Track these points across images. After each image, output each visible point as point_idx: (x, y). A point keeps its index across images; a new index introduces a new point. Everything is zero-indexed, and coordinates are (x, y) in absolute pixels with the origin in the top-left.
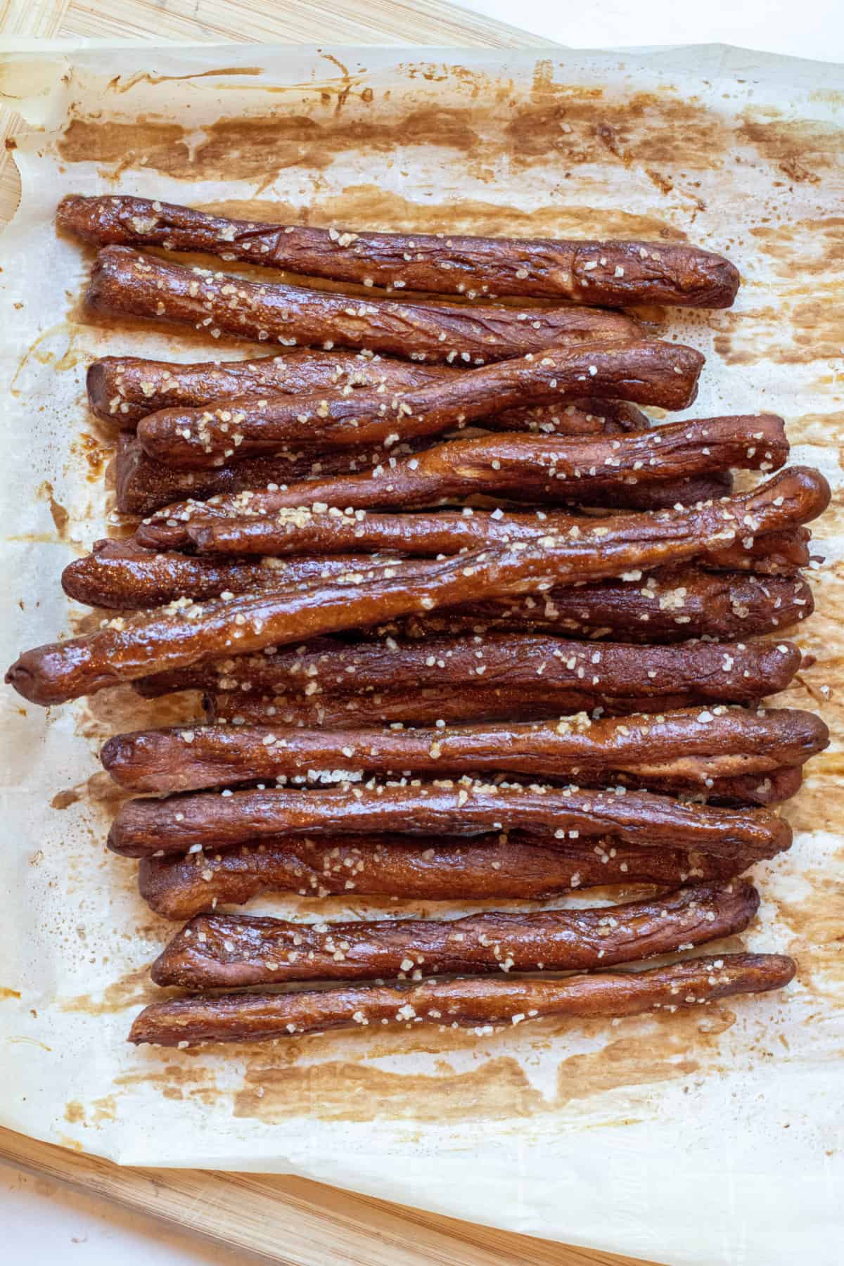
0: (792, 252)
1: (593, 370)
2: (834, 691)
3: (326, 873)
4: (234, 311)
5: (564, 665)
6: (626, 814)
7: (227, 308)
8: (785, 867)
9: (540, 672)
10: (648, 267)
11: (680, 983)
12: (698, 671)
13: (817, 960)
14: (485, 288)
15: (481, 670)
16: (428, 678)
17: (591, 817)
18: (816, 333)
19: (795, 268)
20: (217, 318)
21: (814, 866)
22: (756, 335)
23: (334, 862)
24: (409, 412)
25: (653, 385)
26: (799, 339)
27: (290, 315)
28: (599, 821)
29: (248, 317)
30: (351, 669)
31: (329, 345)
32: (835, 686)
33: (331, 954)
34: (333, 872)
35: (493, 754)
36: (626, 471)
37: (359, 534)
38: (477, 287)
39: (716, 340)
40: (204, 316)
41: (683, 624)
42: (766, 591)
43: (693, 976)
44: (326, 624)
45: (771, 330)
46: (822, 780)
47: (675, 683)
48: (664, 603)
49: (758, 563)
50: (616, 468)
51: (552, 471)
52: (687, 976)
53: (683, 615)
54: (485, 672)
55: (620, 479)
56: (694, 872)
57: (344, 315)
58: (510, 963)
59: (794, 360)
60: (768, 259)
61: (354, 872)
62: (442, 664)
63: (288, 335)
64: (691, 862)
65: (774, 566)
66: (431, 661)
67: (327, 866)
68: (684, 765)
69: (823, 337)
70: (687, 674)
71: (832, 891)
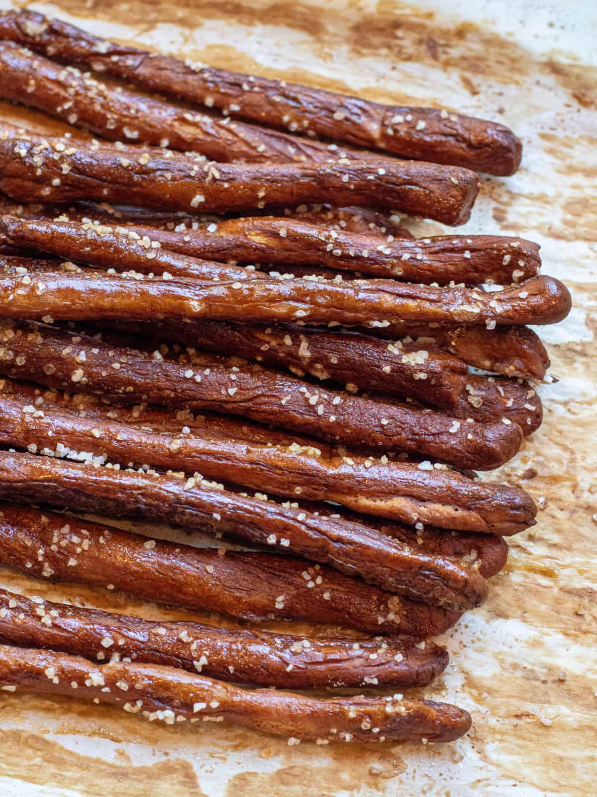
0: (571, 157)
1: (382, 172)
2: (549, 503)
3: (54, 547)
4: (92, 99)
5: (307, 400)
6: (336, 532)
7: (86, 96)
8: (478, 644)
9: (283, 402)
10: (445, 125)
11: (358, 708)
12: (427, 429)
13: (494, 731)
14: (306, 123)
15: (232, 391)
16: (183, 391)
17: (303, 528)
18: (582, 221)
19: (571, 170)
20: (77, 103)
21: (505, 649)
22: (530, 213)
23: (63, 537)
24: (217, 176)
25: (431, 192)
26: (566, 223)
27: (137, 111)
28: (311, 533)
29: (102, 105)
30: (116, 366)
31: (165, 142)
32: (551, 499)
33: (40, 618)
34: (60, 547)
35: (227, 459)
36: (395, 261)
37: (151, 256)
38: (299, 121)
39: (495, 209)
40: (65, 100)
41: (420, 380)
42: (500, 389)
43: (372, 705)
44: (101, 303)
45: (545, 211)
46: (526, 576)
47: (404, 435)
48: (406, 359)
49: (498, 364)
50: (387, 256)
51: (329, 247)
52: (367, 704)
53: (421, 371)
54: (236, 394)
55: (388, 267)
56: (391, 616)
57: (183, 121)
58: (204, 661)
59: (558, 237)
60: (549, 158)
61: (79, 550)
62: (198, 379)
63: (132, 127)
64: (390, 606)
65: (512, 368)
66: (189, 374)
67: (55, 539)
68: (399, 503)
69: (587, 224)
70: (417, 430)
71: (519, 674)
